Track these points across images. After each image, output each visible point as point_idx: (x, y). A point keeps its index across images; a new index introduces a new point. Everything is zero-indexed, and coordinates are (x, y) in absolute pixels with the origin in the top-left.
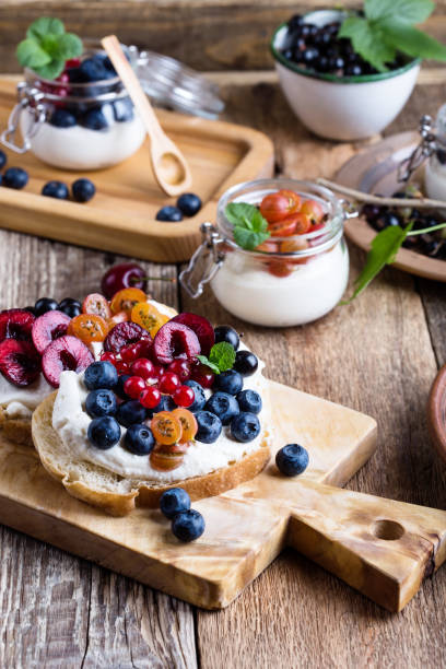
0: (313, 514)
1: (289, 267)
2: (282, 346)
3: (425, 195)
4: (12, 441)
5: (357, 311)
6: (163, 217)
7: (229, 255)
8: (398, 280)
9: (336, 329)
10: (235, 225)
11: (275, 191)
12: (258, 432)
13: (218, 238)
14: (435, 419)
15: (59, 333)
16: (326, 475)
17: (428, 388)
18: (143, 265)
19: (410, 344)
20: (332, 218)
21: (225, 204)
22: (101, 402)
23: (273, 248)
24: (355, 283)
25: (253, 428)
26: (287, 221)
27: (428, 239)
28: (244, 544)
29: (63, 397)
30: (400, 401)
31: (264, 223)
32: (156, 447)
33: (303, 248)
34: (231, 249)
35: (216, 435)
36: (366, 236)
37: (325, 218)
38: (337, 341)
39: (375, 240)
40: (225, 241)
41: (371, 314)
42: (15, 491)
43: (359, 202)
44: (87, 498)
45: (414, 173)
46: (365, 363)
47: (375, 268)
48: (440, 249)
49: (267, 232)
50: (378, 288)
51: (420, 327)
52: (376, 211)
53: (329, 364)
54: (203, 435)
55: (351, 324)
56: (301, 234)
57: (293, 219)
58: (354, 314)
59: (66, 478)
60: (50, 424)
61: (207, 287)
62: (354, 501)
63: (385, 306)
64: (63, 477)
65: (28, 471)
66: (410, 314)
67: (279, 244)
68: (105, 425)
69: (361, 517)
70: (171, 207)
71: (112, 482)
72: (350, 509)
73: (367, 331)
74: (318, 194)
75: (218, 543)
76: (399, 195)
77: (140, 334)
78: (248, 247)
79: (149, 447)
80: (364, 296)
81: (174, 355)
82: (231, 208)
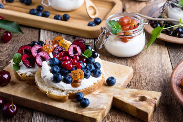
0: (120, 96)
1: (128, 39)
2: (126, 63)
3: (168, 17)
4: (28, 84)
5: (148, 52)
6: (90, 25)
7: (110, 36)
8: (160, 42)
9: (142, 58)
10: (111, 27)
11: (123, 17)
12: (101, 74)
13: (106, 31)
14: (173, 85)
15: (39, 51)
16: (121, 85)
17: (170, 75)
18: (84, 39)
19: (164, 62)
20: (140, 25)
21: (108, 21)
22: (55, 69)
23: (123, 34)
24: (147, 44)
25: (100, 73)
26: (127, 26)
27: (169, 30)
28: (102, 107)
29: (44, 69)
30: (162, 79)
31: (120, 26)
32: (72, 81)
33: (132, 34)
34: (110, 34)
35: (89, 76)
36: (150, 30)
37: (138, 24)
38: (142, 61)
39: (153, 31)
40: (108, 32)
41: (152, 53)
42: (32, 98)
43: (148, 19)
44: (54, 98)
45: (164, 11)
46: (151, 68)
47: (153, 39)
48: (173, 33)
49: (121, 29)
50: (154, 45)
51: (167, 57)
52: (153, 22)
53: (140, 68)
54: (86, 76)
55: (146, 56)
56: (131, 30)
57: (129, 25)
58: (147, 53)
59: (48, 92)
60: (41, 77)
61: (103, 46)
62: (130, 91)
63: (156, 51)
64: (46, 92)
65: (35, 92)
66: (164, 53)
67: (124, 33)
68: (58, 76)
69: (133, 96)
70: (92, 22)
71: (61, 92)
72: (130, 94)
73: (151, 58)
74: (136, 17)
75: (94, 107)
76: (160, 17)
77: (63, 49)
78: (115, 34)
79: (71, 81)
80: (150, 47)
81: (74, 54)
82: (110, 22)
